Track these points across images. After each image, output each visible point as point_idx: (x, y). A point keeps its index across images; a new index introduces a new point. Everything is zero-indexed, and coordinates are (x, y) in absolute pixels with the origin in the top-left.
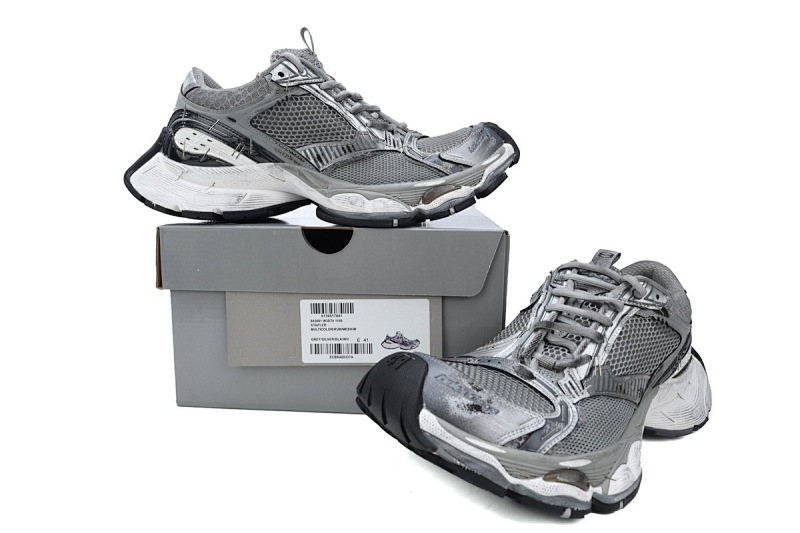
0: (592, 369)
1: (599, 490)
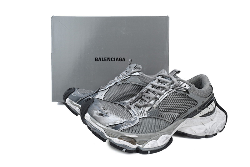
0: (151, 108)
1: (141, 146)
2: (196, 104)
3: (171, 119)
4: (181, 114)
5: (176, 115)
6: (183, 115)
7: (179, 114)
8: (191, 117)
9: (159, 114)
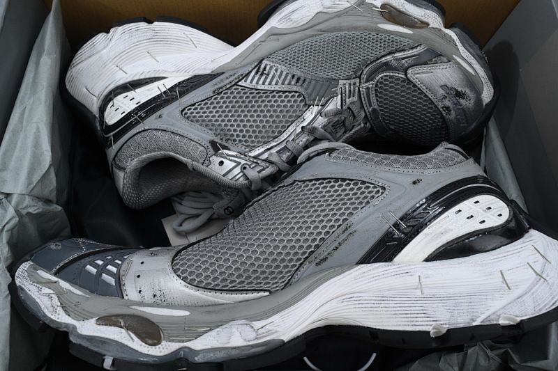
2: (184, 109)
3: (269, 72)
4: (236, 84)
5: (251, 82)
6: (228, 81)
7: (239, 84)
8: (195, 76)
9: (305, 85)
